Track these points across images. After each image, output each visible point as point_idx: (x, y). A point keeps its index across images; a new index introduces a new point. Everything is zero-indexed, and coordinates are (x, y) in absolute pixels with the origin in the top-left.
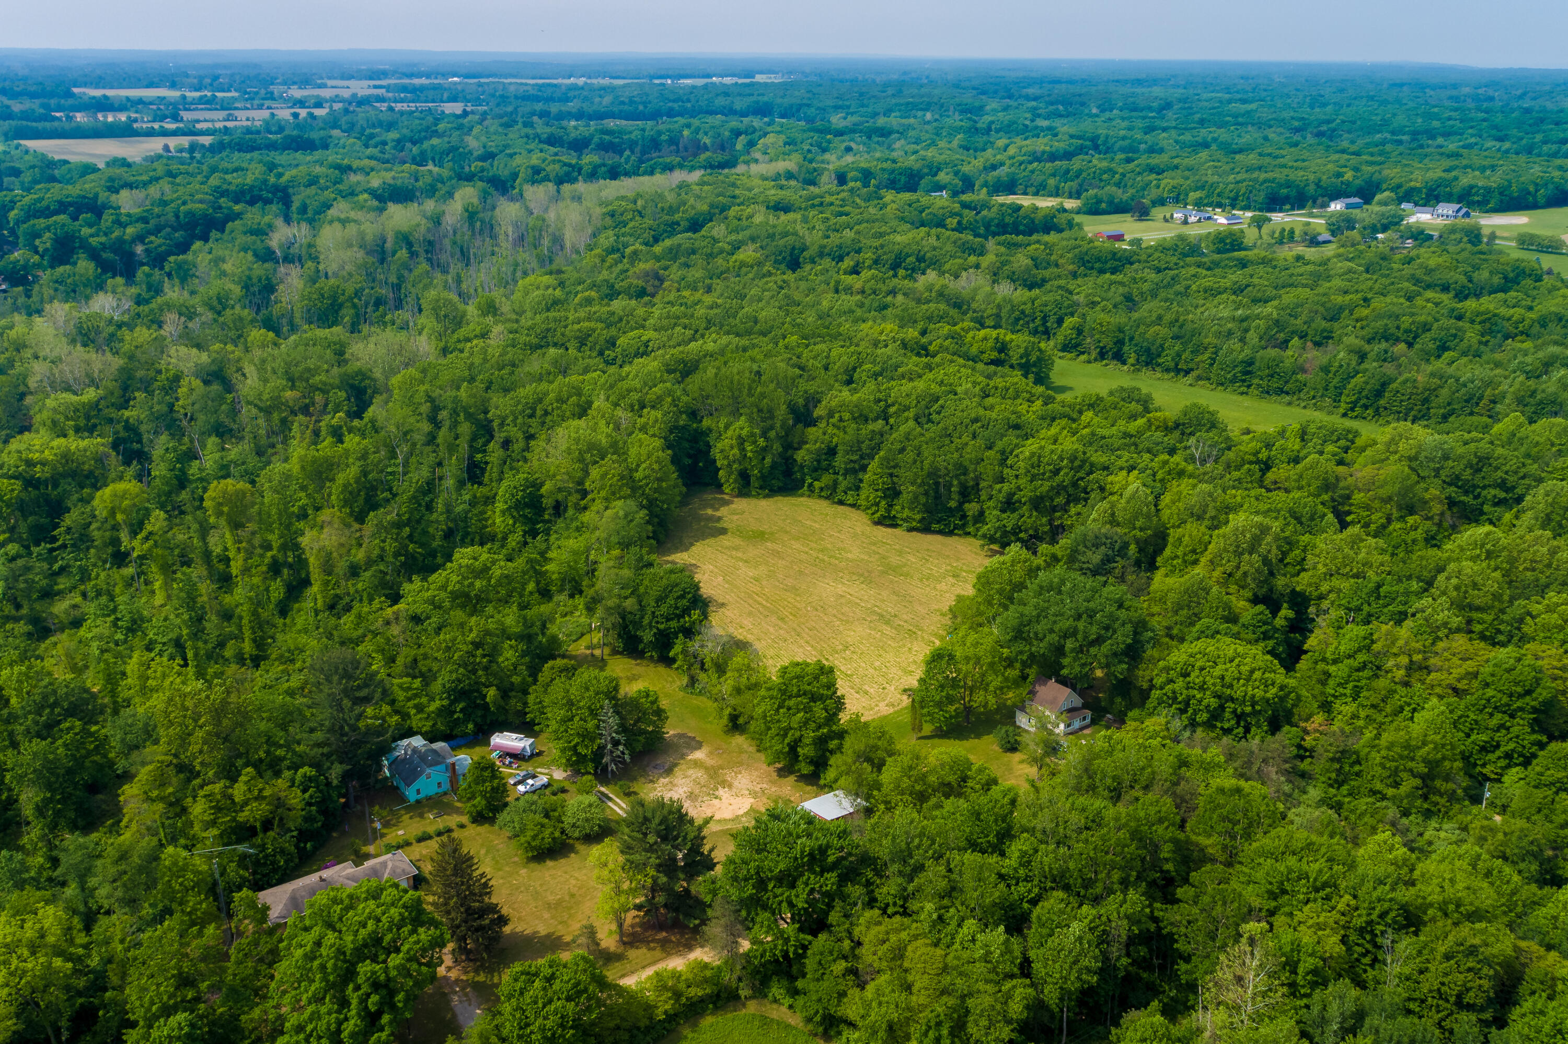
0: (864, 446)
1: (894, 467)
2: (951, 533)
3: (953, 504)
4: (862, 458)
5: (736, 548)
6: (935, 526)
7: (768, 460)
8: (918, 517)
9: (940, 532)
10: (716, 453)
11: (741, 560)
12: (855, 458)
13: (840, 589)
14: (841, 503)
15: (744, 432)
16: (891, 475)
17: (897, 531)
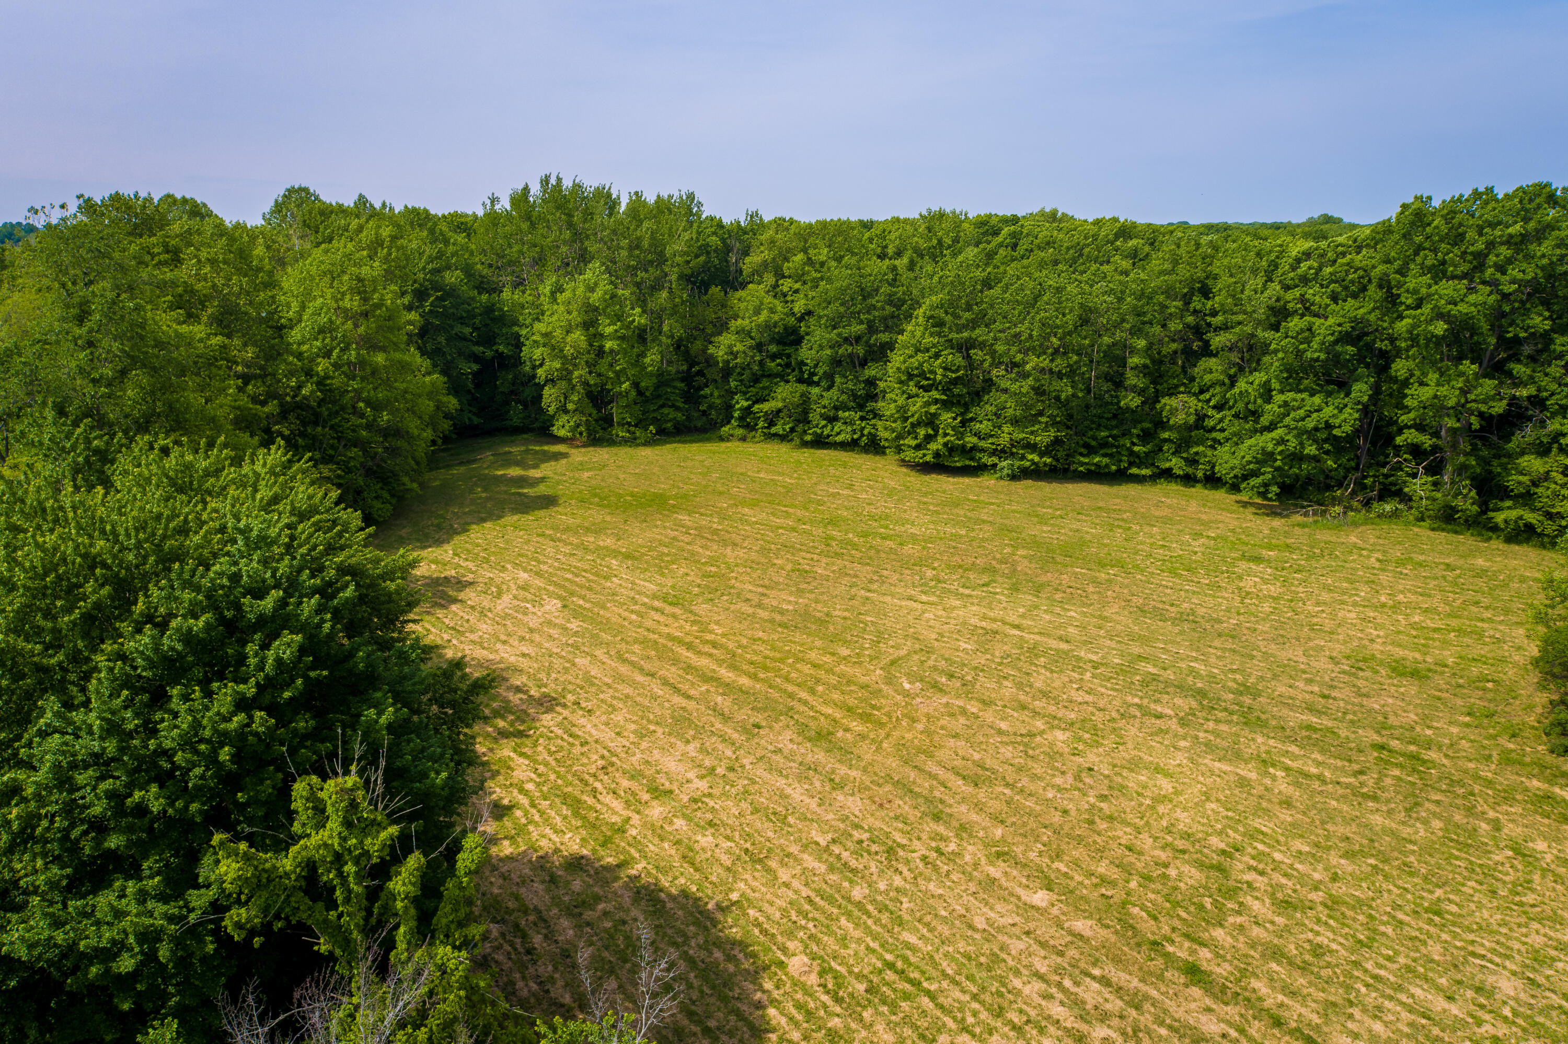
0: (877, 300)
1: (973, 324)
2: (1120, 477)
3: (1131, 401)
4: (872, 329)
5: (598, 530)
6: (1084, 462)
7: (652, 358)
8: (1043, 438)
9: (1096, 476)
10: (533, 352)
11: (615, 553)
12: (857, 328)
13: (972, 614)
14: (820, 443)
15: (595, 298)
16: (965, 347)
17: (987, 481)
